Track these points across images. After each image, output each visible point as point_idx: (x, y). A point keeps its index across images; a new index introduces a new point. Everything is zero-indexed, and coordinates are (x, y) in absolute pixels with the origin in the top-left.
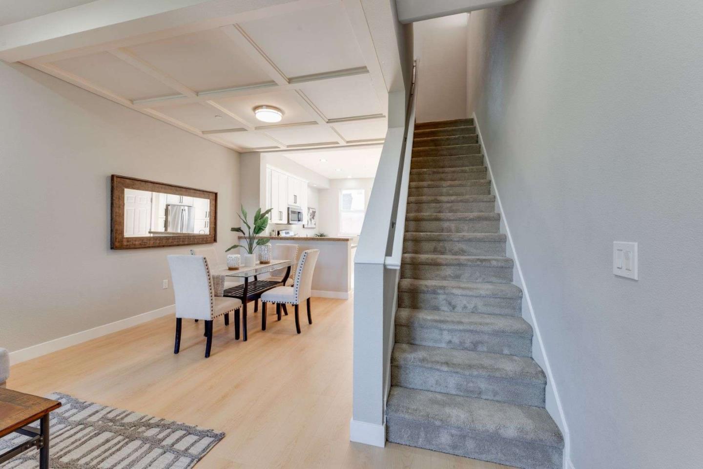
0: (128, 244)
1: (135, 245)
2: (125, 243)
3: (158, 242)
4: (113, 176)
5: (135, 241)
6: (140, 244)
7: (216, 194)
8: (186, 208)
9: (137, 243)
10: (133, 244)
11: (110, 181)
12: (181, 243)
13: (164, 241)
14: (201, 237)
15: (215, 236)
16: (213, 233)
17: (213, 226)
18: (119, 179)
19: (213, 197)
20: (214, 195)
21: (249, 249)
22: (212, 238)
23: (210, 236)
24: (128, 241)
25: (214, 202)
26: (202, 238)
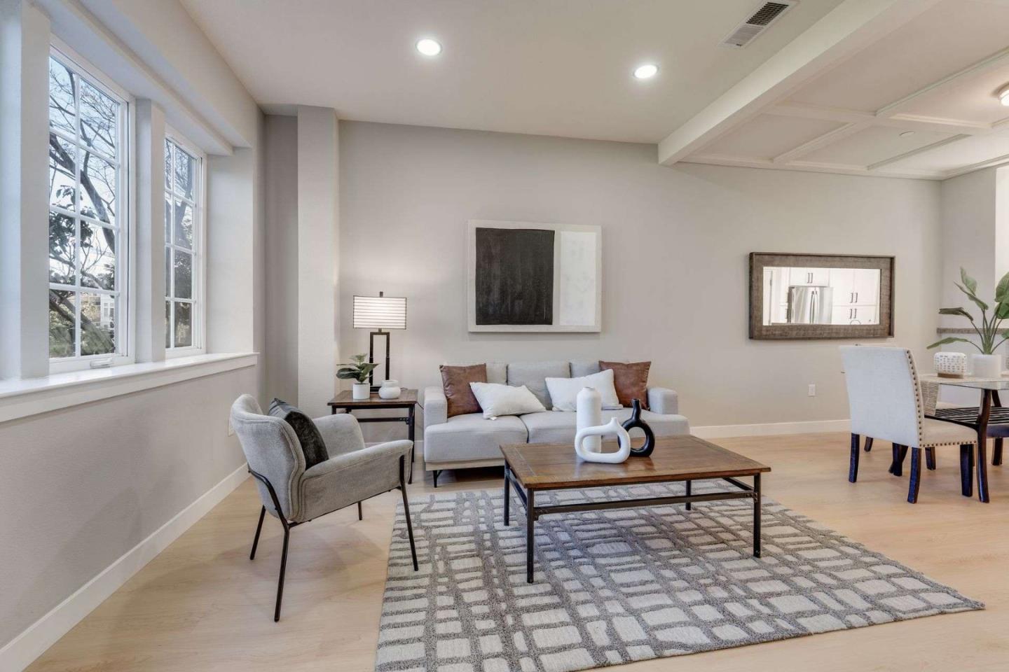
0: (768, 333)
1: (775, 335)
2: (764, 333)
3: (802, 332)
4: (751, 255)
5: (775, 330)
6: (781, 335)
7: (892, 259)
8: (818, 289)
9: (777, 332)
10: (772, 334)
11: (748, 260)
12: (834, 335)
13: (809, 331)
14: (865, 328)
15: (890, 326)
16: (886, 322)
17: (886, 310)
18: (758, 257)
19: (887, 264)
20: (889, 260)
21: (984, 345)
22: (886, 329)
23: (882, 327)
24: (767, 331)
25: (887, 273)
26: (867, 330)
